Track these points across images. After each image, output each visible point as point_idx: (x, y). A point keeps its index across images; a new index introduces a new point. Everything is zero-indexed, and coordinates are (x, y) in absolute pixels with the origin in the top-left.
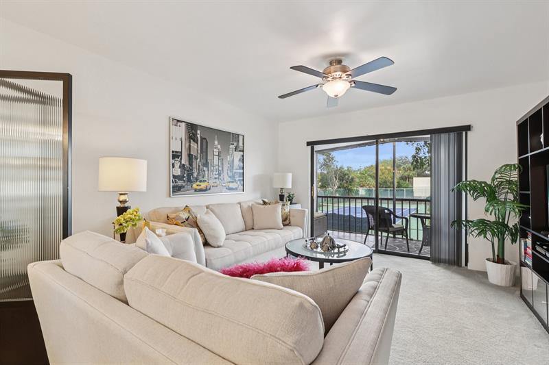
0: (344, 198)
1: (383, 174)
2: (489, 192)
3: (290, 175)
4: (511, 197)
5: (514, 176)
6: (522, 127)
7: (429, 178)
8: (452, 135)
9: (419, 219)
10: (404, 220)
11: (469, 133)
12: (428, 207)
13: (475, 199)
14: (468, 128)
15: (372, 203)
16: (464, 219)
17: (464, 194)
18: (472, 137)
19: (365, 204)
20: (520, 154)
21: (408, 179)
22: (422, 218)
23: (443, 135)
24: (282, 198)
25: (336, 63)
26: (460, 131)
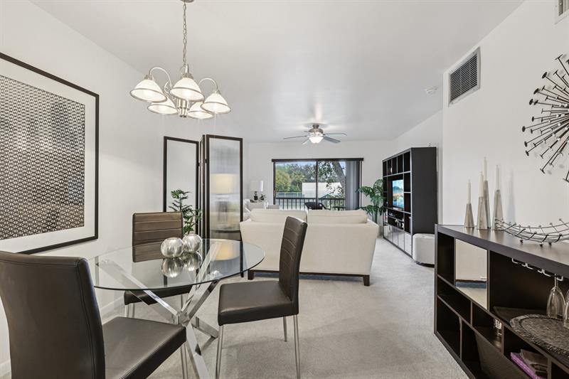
0: (291, 199)
2: (370, 192)
3: (262, 182)
4: (379, 194)
5: (381, 185)
6: (384, 163)
8: (352, 162)
11: (362, 162)
13: (365, 195)
14: (362, 159)
15: (315, 201)
17: (360, 193)
18: (364, 164)
19: (307, 201)
20: (384, 175)
24: (256, 198)
25: (316, 126)
26: (359, 161)
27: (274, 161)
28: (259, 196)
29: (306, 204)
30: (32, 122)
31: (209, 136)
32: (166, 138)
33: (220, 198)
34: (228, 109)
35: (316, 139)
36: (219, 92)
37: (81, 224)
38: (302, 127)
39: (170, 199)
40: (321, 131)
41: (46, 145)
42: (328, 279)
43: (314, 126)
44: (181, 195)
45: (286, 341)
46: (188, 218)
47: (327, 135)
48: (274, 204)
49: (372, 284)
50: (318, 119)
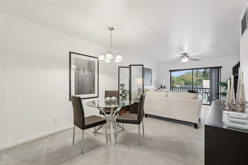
0: (181, 88)
1: (188, 78)
3: (164, 80)
7: (209, 80)
8: (216, 69)
9: (206, 94)
10: (201, 94)
11: (221, 69)
12: (209, 90)
13: (222, 87)
14: (221, 67)
15: (191, 89)
16: (220, 93)
17: (220, 86)
19: (189, 89)
21: (201, 81)
22: (207, 93)
23: (213, 69)
24: (161, 87)
25: (185, 54)
26: (219, 68)
27: (171, 71)
28: (163, 87)
29: (188, 91)
30: (84, 68)
31: (131, 65)
32: (119, 67)
33: (139, 87)
34: (122, 60)
35: (185, 60)
36: (120, 55)
37: (94, 93)
38: (178, 55)
39: (120, 87)
40: (188, 56)
41: (87, 73)
42: (178, 123)
43: (184, 54)
44: (123, 86)
45: (144, 136)
46: (125, 93)
47: (191, 58)
48: (171, 90)
49: (199, 128)
50: (186, 51)
